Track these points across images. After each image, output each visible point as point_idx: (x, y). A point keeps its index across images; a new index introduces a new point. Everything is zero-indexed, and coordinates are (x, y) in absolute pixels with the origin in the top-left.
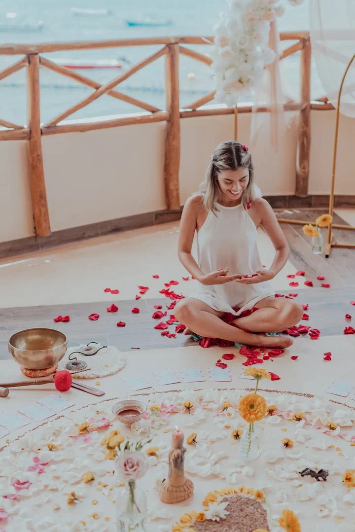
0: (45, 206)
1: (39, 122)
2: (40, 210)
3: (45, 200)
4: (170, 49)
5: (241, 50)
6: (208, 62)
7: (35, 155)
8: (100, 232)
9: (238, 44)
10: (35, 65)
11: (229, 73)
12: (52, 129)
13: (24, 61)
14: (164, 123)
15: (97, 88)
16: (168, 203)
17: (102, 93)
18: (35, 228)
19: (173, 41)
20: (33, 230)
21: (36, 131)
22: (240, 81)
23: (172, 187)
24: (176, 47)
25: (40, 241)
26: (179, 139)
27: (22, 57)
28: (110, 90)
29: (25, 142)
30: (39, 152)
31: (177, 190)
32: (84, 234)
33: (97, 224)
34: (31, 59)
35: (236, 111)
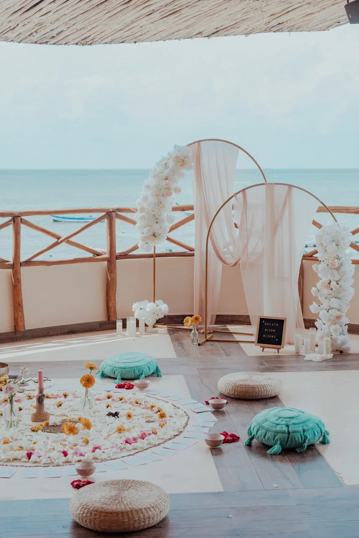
0: (22, 311)
1: (19, 258)
2: (18, 314)
3: (22, 307)
4: (109, 215)
5: (154, 215)
6: (134, 223)
7: (16, 278)
8: (60, 333)
9: (151, 211)
10: (17, 223)
11: (145, 230)
12: (28, 263)
13: (10, 221)
14: (106, 263)
15: (59, 239)
16: (109, 317)
17: (62, 242)
18: (15, 326)
19: (111, 210)
20: (13, 328)
21: (17, 264)
22: (154, 235)
23: (111, 305)
24: (113, 214)
25: (18, 335)
26: (115, 273)
27: (10, 218)
28: (67, 240)
29: (10, 270)
30: (19, 277)
31: (115, 307)
32: (49, 333)
33: (58, 327)
34: (16, 220)
35: (154, 256)
